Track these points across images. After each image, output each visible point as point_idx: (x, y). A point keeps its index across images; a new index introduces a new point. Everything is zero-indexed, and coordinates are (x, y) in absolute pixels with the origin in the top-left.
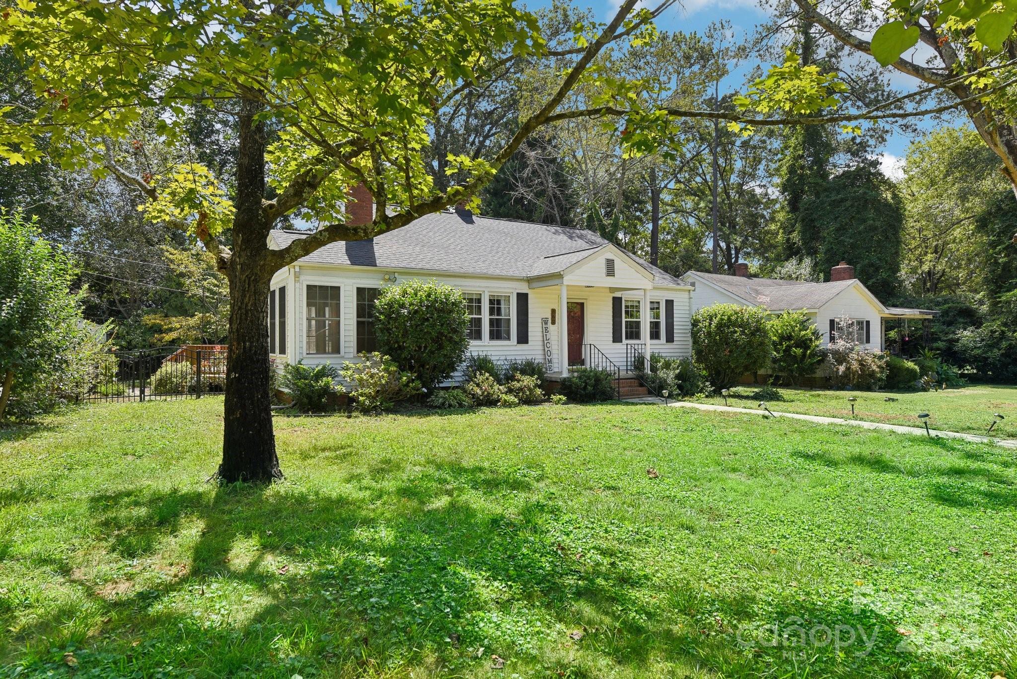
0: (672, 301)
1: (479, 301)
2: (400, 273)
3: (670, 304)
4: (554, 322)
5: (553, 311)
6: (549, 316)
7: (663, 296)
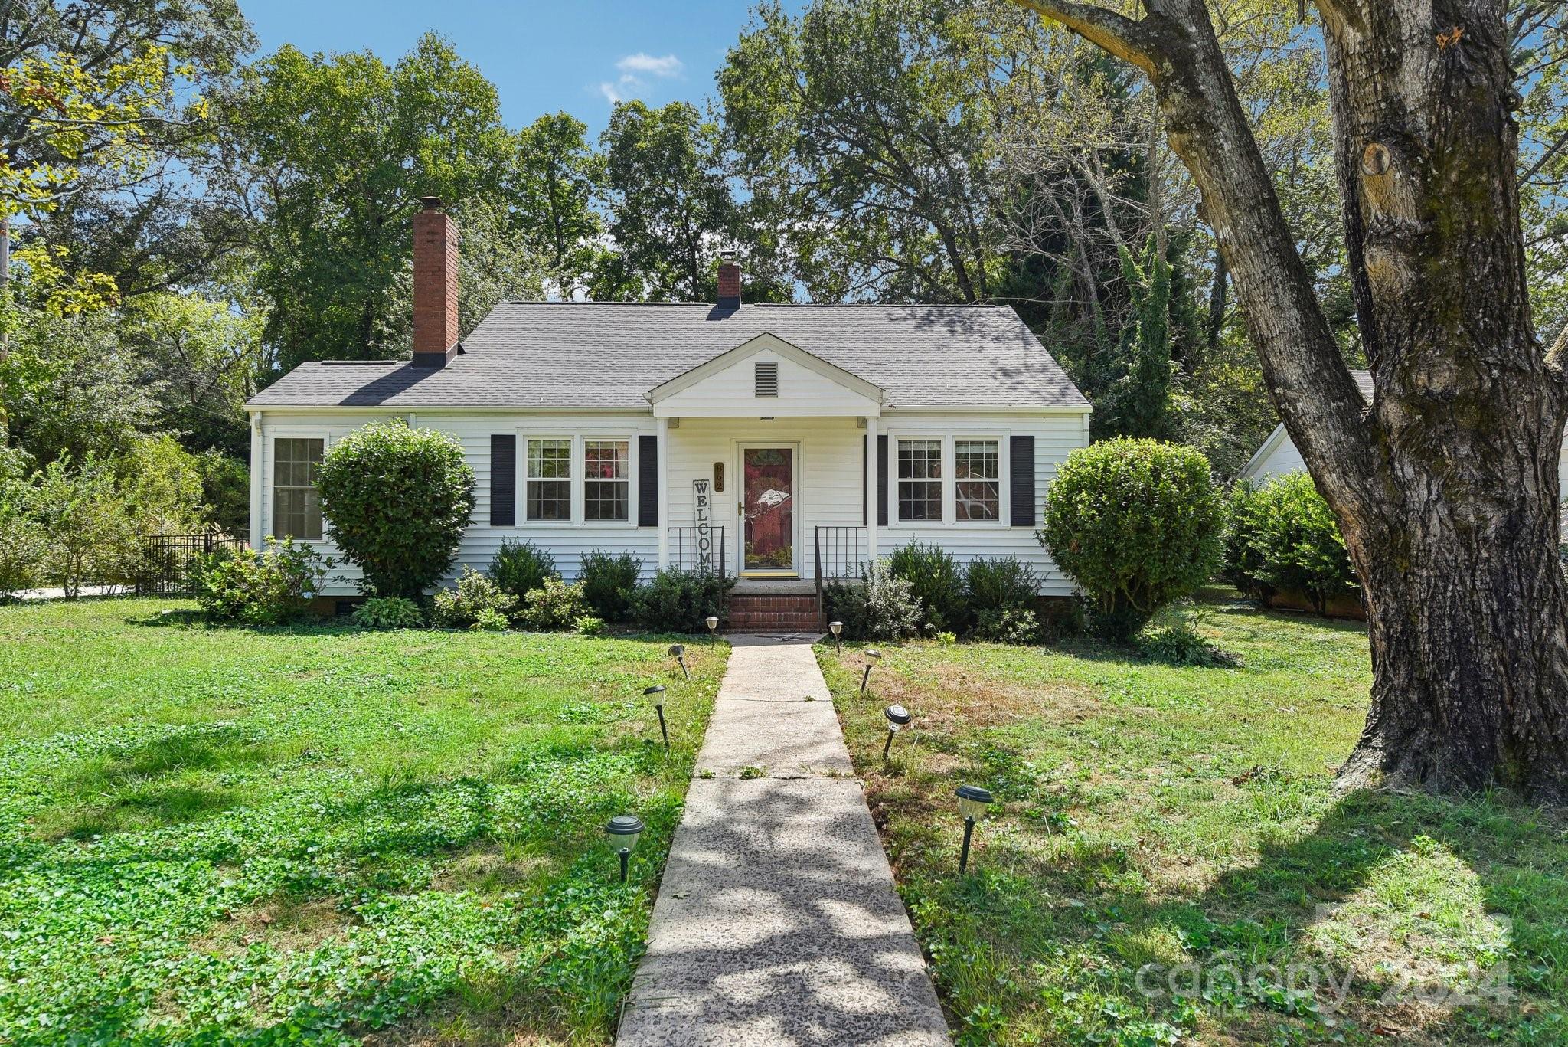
0: (1030, 440)
1: (565, 453)
2: (418, 414)
3: (1023, 447)
4: (719, 487)
5: (719, 468)
6: (710, 475)
7: (1005, 430)
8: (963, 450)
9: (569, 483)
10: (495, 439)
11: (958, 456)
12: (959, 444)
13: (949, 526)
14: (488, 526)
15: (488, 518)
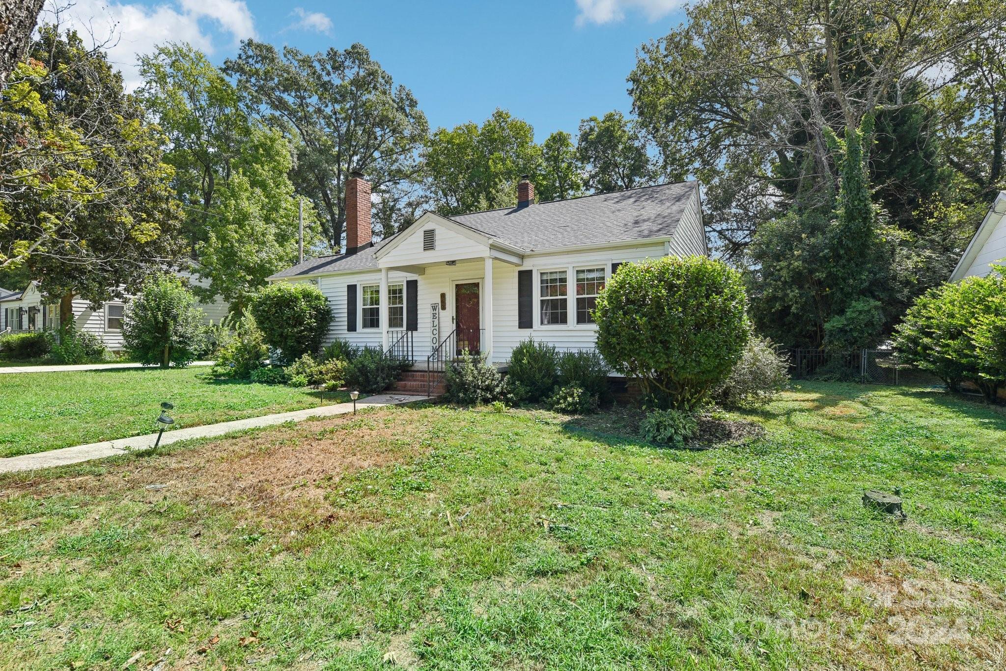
2: (321, 277)
4: (444, 308)
5: (443, 296)
6: (439, 301)
7: (608, 260)
8: (582, 276)
9: (378, 309)
10: (349, 287)
11: (578, 280)
12: (578, 272)
13: (571, 328)
14: (346, 332)
15: (346, 327)
